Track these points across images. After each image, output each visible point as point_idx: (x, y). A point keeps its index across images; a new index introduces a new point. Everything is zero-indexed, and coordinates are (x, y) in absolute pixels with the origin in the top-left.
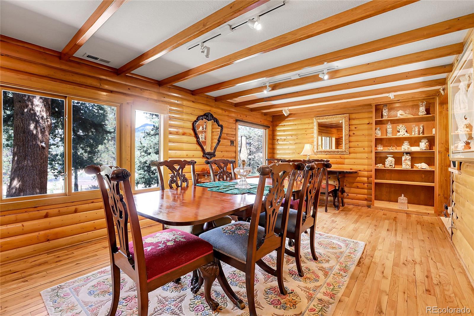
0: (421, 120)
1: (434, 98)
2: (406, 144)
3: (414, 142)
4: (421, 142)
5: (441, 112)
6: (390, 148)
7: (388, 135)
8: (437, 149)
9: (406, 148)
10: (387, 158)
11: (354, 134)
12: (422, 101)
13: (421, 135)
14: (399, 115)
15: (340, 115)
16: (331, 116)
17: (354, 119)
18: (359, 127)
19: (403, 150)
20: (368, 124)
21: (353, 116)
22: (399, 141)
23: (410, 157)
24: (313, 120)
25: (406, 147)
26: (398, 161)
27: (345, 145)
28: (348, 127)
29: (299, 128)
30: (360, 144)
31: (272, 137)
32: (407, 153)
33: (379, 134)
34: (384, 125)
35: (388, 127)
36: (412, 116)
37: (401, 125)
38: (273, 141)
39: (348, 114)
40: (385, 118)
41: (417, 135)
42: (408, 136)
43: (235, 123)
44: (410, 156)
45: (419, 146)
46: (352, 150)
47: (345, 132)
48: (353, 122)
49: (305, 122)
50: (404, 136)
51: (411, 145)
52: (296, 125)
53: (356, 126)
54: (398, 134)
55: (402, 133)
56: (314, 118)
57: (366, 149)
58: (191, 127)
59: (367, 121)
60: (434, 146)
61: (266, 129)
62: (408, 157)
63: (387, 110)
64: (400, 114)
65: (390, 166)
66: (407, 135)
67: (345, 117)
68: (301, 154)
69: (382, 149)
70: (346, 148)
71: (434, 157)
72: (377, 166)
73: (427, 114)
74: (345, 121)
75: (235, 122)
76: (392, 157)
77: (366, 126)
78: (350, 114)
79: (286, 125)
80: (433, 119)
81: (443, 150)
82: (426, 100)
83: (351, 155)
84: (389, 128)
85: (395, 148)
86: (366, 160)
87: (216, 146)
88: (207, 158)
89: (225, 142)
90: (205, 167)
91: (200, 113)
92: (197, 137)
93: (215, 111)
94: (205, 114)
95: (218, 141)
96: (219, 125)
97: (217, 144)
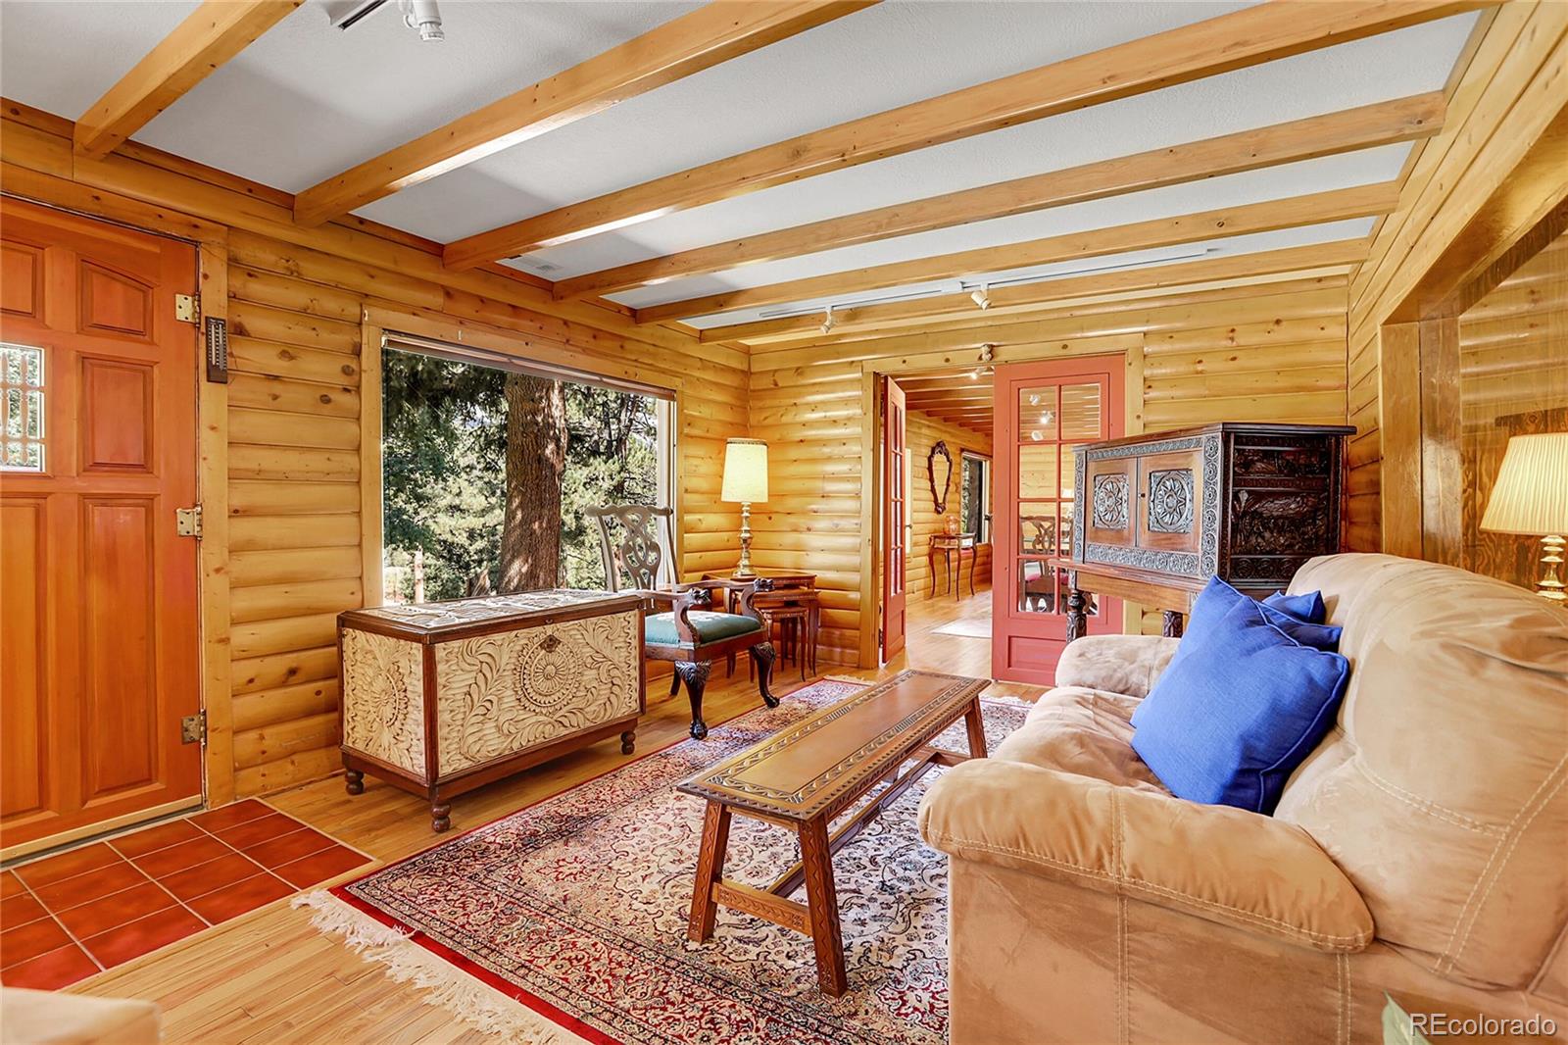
58: (926, 465)
87: (946, 493)
88: (939, 513)
89: (952, 488)
90: (937, 526)
91: (933, 443)
92: (931, 480)
93: (945, 438)
94: (938, 444)
95: (948, 485)
96: (948, 460)
97: (947, 490)
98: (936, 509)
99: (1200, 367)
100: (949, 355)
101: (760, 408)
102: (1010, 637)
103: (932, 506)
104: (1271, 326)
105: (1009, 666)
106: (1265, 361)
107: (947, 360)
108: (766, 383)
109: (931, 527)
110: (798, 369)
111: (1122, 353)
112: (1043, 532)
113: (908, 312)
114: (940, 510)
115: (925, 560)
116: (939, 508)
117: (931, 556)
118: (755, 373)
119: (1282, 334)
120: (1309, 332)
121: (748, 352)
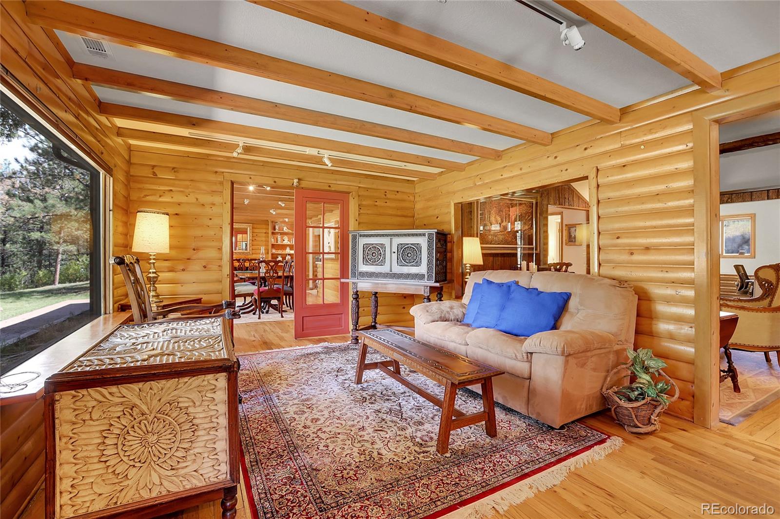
2: (288, 248)
3: (292, 247)
7: (279, 242)
10: (277, 258)
11: (255, 239)
14: (284, 230)
15: (246, 224)
17: (256, 228)
18: (259, 235)
19: (287, 253)
20: (265, 233)
21: (256, 226)
22: (284, 247)
23: (290, 257)
25: (288, 251)
27: (250, 247)
28: (251, 234)
32: (289, 255)
33: (273, 241)
34: (275, 235)
35: (279, 237)
36: (291, 232)
37: (285, 236)
39: (251, 224)
40: (277, 231)
41: (293, 243)
46: (254, 251)
47: (250, 237)
48: (256, 231)
51: (291, 250)
53: (257, 234)
54: (284, 242)
55: (286, 242)
59: (264, 231)
63: (278, 225)
66: (289, 243)
67: (250, 226)
69: (275, 251)
70: (249, 250)
74: (250, 229)
77: (264, 235)
78: (253, 224)
83: (253, 255)
85: (282, 251)
99: (376, 203)
100: (276, 180)
101: (139, 188)
102: (303, 317)
104: (396, 193)
105: (303, 331)
106: (394, 205)
107: (275, 182)
108: (147, 172)
110: (173, 168)
111: (349, 193)
112: (270, 268)
113: (280, 156)
118: (135, 164)
119: (399, 196)
120: (405, 197)
121: (130, 148)
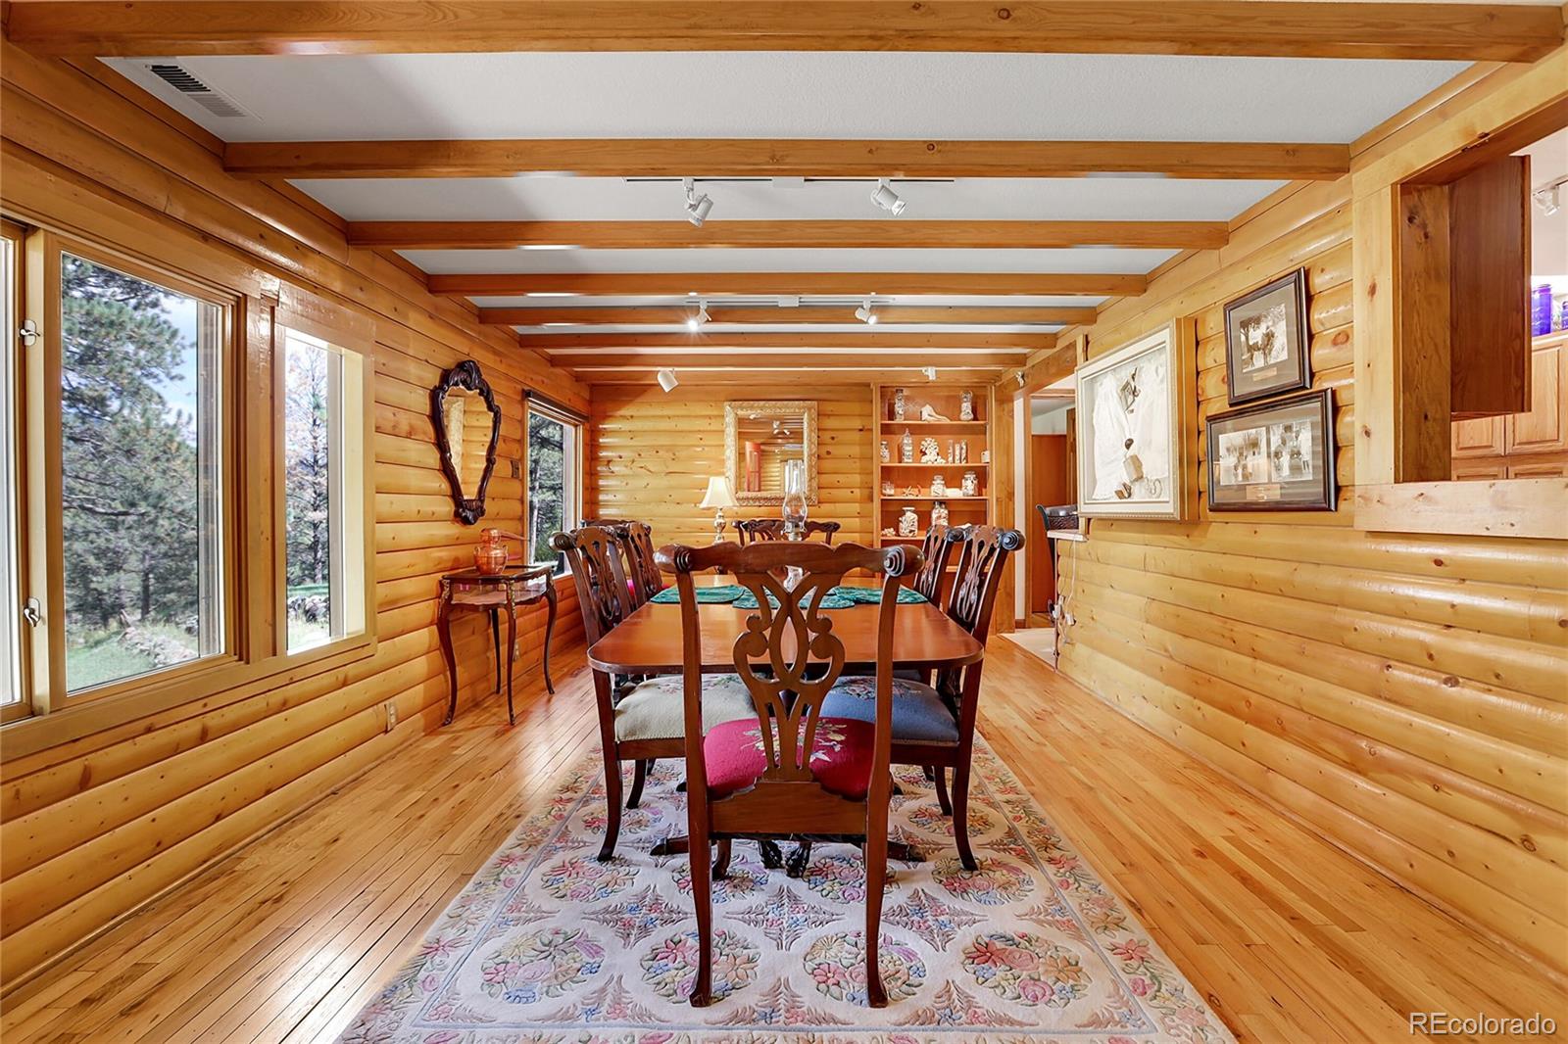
0: (964, 430)
1: (985, 387)
2: (938, 481)
3: (953, 477)
4: (964, 478)
5: (999, 418)
6: (907, 491)
7: (906, 460)
8: (992, 494)
9: (940, 492)
10: (903, 513)
11: (828, 453)
12: (967, 389)
13: (964, 464)
14: (925, 416)
15: (797, 402)
16: (774, 402)
17: (829, 415)
18: (840, 436)
19: (932, 496)
20: (861, 430)
21: (829, 407)
22: (923, 476)
23: (946, 512)
24: (723, 408)
25: (938, 489)
26: (924, 520)
28: (814, 436)
29: (679, 428)
30: (842, 478)
31: (591, 452)
32: (942, 502)
33: (886, 457)
34: (893, 436)
35: (906, 441)
36: (948, 422)
37: (929, 439)
38: (593, 463)
39: (816, 403)
40: (899, 420)
41: (957, 463)
42: (943, 465)
43: (522, 403)
44: (946, 508)
45: (960, 487)
46: (824, 493)
47: (809, 447)
48: (830, 423)
49: (699, 413)
50: (936, 464)
51: (948, 485)
52: (669, 418)
53: (833, 434)
54: (924, 459)
55: (931, 459)
56: (726, 403)
57: (857, 492)
58: (427, 409)
59: (857, 423)
60: (986, 487)
61: (576, 426)
62: (944, 512)
63: (903, 402)
64: (928, 415)
65: (911, 531)
66: (941, 462)
67: (809, 409)
68: (702, 506)
69: (892, 492)
70: (810, 490)
71: (985, 512)
72: (883, 532)
73: (975, 419)
74: (811, 419)
75: (519, 398)
76: (914, 512)
77: (857, 436)
78: (821, 403)
79: (639, 417)
80: (982, 430)
81: (1003, 495)
82: (975, 390)
83: (823, 506)
84: (907, 445)
85: (917, 490)
86: (857, 519)
87: (485, 478)
88: (466, 521)
89: (502, 467)
90: (461, 552)
91: (448, 361)
92: (442, 444)
93: (479, 356)
94: (461, 366)
95: (490, 461)
96: (490, 408)
97: (488, 471)
98: (457, 514)
103: (447, 507)
109: (445, 554)
114: (470, 515)
115: (427, 636)
116: (465, 512)
117: (444, 623)
